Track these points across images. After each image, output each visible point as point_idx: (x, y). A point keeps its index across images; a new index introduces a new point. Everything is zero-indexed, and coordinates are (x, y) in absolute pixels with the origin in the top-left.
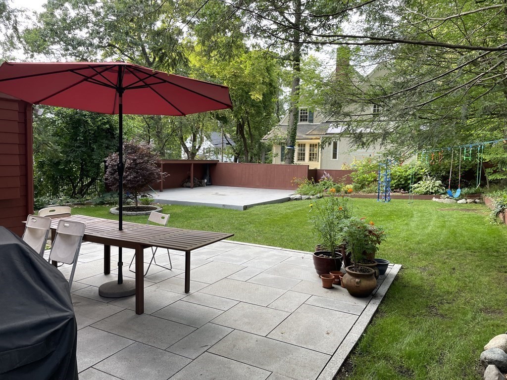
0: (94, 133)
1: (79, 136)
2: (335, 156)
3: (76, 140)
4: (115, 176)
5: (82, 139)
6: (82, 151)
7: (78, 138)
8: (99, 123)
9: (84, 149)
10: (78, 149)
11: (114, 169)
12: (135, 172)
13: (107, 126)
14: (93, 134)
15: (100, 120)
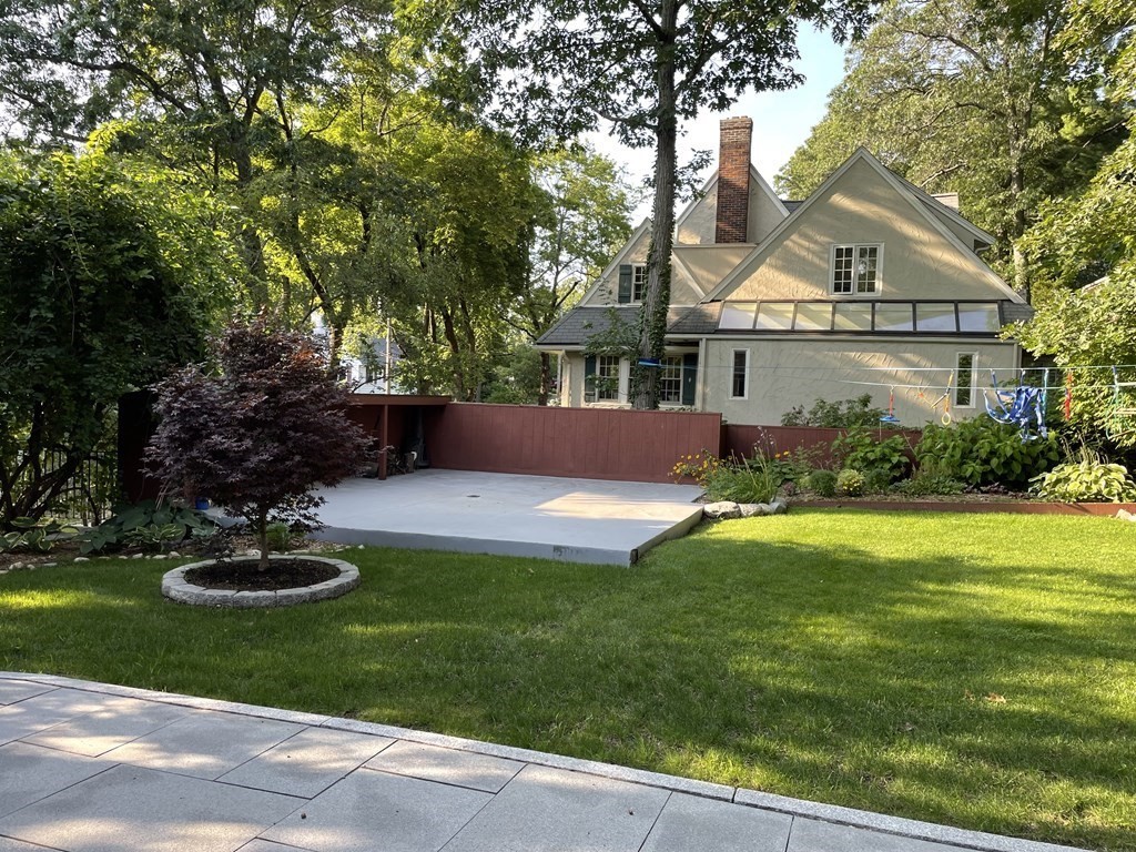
0: (97, 294)
1: (36, 305)
2: (739, 389)
3: (24, 319)
4: (195, 453)
5: (51, 315)
6: (47, 359)
7: (33, 314)
8: (117, 259)
9: (52, 353)
10: (29, 353)
11: (191, 428)
12: (273, 437)
13: (145, 273)
14: (90, 298)
15: (121, 251)
